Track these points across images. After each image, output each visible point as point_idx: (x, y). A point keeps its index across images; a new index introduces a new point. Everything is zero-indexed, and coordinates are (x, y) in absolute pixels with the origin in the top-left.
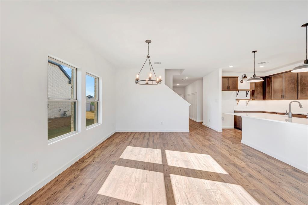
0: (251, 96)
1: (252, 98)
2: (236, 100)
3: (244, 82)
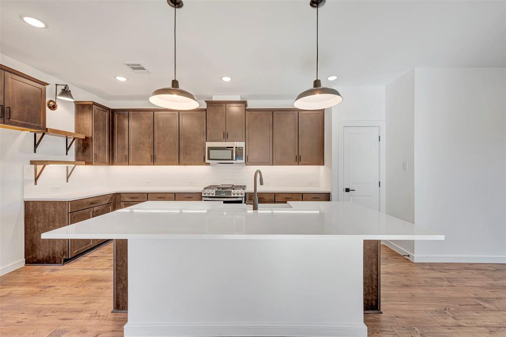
0: (80, 154)
1: (81, 157)
2: (32, 162)
3: (60, 107)
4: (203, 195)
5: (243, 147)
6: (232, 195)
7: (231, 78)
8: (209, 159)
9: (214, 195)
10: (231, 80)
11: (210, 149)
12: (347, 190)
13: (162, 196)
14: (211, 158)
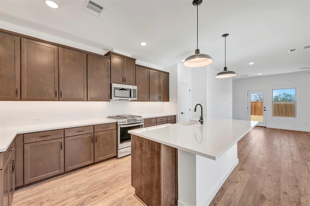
4: (119, 124)
5: (136, 90)
6: (138, 122)
7: (146, 43)
8: (115, 96)
9: (127, 123)
10: (147, 45)
11: (115, 88)
12: (182, 113)
13: (81, 130)
14: (116, 96)
